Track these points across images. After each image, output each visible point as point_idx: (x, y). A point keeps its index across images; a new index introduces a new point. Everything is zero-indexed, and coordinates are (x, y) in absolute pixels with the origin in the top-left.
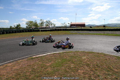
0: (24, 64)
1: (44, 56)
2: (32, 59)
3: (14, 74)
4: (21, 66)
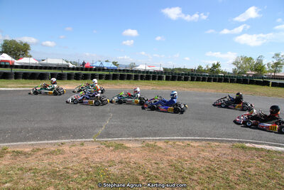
0: (224, 154)
1: (276, 152)
2: (243, 148)
3: (202, 165)
4: (216, 154)
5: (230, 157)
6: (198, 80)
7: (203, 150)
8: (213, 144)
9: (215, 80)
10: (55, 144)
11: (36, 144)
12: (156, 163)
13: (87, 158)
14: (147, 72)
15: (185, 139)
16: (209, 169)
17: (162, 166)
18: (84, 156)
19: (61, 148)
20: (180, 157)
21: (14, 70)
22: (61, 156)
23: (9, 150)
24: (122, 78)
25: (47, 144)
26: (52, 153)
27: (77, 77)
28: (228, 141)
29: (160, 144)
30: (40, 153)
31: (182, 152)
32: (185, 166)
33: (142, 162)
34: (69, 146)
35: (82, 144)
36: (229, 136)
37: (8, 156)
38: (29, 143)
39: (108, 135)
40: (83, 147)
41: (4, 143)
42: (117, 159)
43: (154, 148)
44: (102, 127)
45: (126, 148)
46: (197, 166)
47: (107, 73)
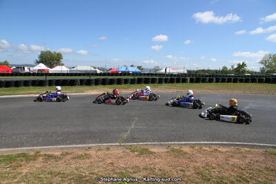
0: (257, 161)
3: (233, 174)
4: (247, 161)
5: (263, 165)
6: (223, 81)
7: (232, 156)
8: (243, 150)
9: (241, 81)
10: (82, 148)
11: (65, 148)
12: (181, 170)
13: (112, 164)
14: (171, 75)
15: (212, 144)
16: (241, 178)
17: (188, 173)
18: (109, 161)
19: (88, 152)
20: (207, 164)
21: (49, 78)
22: (87, 160)
23: (42, 153)
24: (147, 81)
25: (75, 148)
26: (80, 157)
27: (104, 82)
28: (260, 146)
29: (186, 149)
30: (69, 157)
31: (210, 159)
32: (213, 174)
33: (167, 168)
34: (95, 150)
35: (108, 149)
36: (261, 141)
37: (41, 159)
38: (59, 147)
39: (133, 139)
40: (109, 152)
41: (37, 146)
42: (142, 165)
43: (179, 153)
44: (127, 131)
45: (151, 153)
46: (226, 175)
47: (132, 77)
